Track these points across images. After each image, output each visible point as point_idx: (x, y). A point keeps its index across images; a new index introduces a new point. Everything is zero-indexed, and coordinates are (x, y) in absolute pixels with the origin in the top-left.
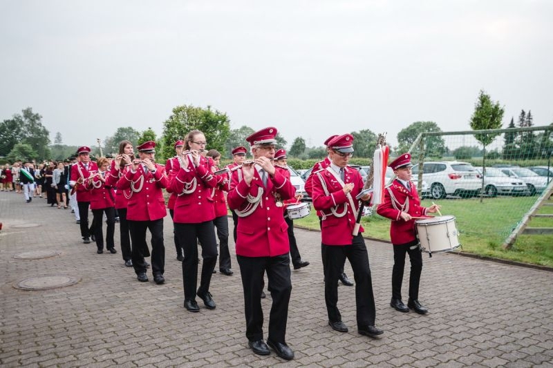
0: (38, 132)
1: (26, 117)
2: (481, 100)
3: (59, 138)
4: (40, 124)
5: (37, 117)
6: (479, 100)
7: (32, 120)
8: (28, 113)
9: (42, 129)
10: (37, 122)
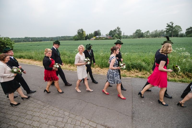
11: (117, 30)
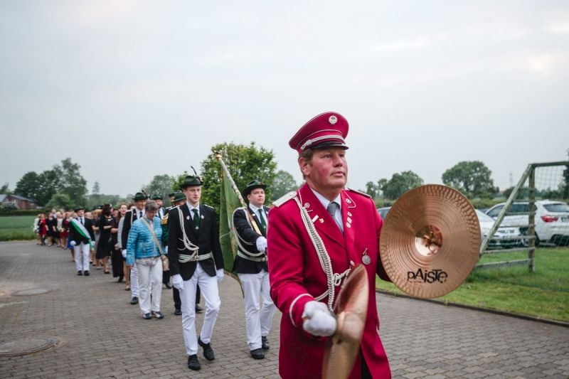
0: (76, 182)
1: (65, 167)
3: (96, 187)
4: (78, 174)
5: (76, 167)
7: (71, 171)
8: (67, 164)
9: (79, 178)
10: (76, 172)
11: (61, 173)
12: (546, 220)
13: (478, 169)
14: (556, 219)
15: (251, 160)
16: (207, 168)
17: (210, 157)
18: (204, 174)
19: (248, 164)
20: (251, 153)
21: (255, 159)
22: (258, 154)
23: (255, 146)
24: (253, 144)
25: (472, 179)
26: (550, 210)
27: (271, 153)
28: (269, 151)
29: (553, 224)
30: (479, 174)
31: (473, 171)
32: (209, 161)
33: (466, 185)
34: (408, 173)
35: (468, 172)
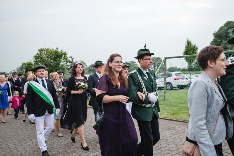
2: (187, 43)
6: (186, 43)
12: (175, 79)
13: (159, 60)
14: (179, 79)
15: (56, 56)
16: (36, 59)
17: (37, 54)
18: (35, 62)
19: (55, 57)
20: (56, 52)
21: (58, 55)
22: (59, 53)
23: (58, 49)
24: (57, 48)
25: (156, 64)
26: (176, 76)
27: (66, 52)
28: (65, 52)
29: (178, 81)
30: (159, 62)
31: (157, 61)
32: (37, 56)
33: (154, 67)
34: (132, 62)
35: (155, 61)
